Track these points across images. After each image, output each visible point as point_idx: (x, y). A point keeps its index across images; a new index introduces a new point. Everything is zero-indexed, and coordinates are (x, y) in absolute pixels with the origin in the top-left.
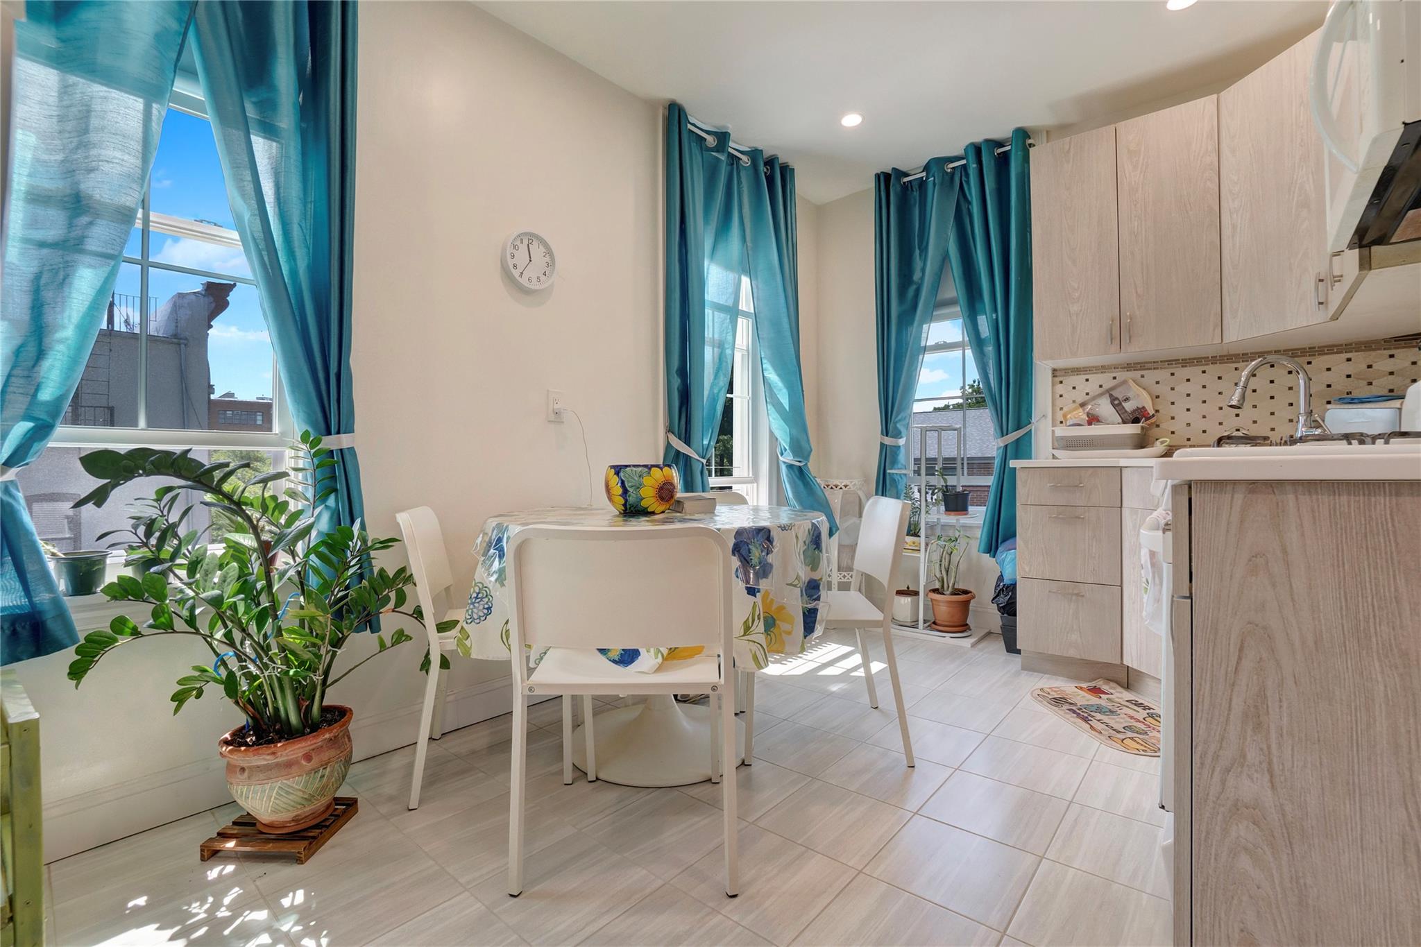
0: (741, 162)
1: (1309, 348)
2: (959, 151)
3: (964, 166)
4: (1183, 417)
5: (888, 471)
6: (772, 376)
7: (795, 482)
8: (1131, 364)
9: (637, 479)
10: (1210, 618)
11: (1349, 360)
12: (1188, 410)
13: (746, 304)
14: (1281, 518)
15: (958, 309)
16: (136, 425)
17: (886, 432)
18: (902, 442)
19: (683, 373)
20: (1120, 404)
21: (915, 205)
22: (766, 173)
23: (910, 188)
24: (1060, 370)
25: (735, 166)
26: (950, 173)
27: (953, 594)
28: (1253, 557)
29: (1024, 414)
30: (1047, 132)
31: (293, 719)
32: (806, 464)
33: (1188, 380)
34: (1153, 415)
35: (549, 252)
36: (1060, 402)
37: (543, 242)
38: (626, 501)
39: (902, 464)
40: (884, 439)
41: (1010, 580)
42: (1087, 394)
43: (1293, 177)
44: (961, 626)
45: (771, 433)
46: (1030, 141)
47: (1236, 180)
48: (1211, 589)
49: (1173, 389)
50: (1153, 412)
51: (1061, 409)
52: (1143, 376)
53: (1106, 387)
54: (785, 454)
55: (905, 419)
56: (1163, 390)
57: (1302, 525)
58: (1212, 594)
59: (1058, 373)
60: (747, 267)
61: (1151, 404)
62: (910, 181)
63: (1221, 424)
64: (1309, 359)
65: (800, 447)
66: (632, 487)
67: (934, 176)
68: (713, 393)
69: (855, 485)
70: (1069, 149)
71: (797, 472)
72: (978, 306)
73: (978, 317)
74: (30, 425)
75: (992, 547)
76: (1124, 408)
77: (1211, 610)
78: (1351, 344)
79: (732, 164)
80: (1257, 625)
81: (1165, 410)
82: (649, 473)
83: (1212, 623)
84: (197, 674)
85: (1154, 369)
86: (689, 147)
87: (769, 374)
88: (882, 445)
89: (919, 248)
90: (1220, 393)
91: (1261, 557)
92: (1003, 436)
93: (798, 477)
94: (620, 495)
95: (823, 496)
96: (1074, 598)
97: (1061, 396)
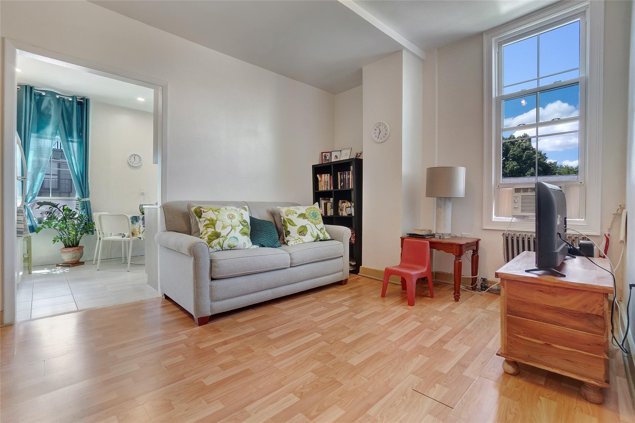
16: (50, 196)
31: (71, 245)
37: (138, 156)
74: (32, 197)
84: (56, 237)
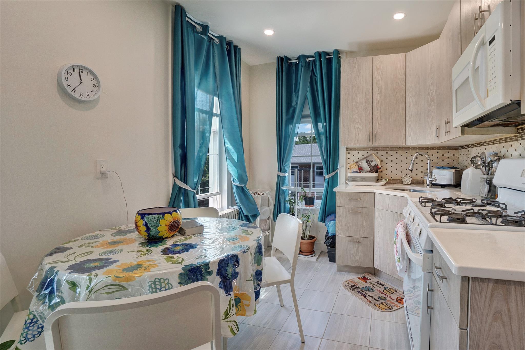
0: (214, 41)
1: (427, 147)
2: (312, 53)
3: (314, 60)
4: (390, 169)
5: (282, 188)
6: (229, 146)
7: (240, 194)
8: (373, 148)
9: (155, 222)
10: (476, 340)
11: (438, 152)
12: (392, 166)
13: (216, 110)
14: (508, 296)
15: (311, 119)
17: (280, 170)
18: (287, 175)
19: (183, 147)
20: (370, 163)
21: (293, 73)
22: (227, 49)
23: (291, 66)
24: (349, 148)
25: (211, 43)
26: (309, 62)
27: (308, 239)
28: (496, 313)
29: (335, 165)
30: (346, 53)
32: (245, 185)
33: (392, 156)
34: (381, 168)
35: (95, 77)
36: (348, 161)
37: (90, 72)
38: (149, 234)
39: (287, 184)
40: (279, 173)
41: (331, 234)
42: (358, 158)
43: (429, 90)
44: (311, 252)
45: (228, 172)
46: (340, 55)
47: (411, 86)
48: (477, 327)
49: (387, 158)
50: (381, 167)
51: (349, 163)
52: (377, 153)
53: (365, 156)
54: (235, 181)
55: (288, 165)
56: (384, 158)
57: (517, 300)
58: (477, 329)
59: (348, 149)
60: (216, 93)
61: (380, 164)
62: (291, 63)
63: (402, 172)
64: (427, 151)
65: (242, 178)
66: (152, 226)
67: (302, 62)
68: (199, 155)
69: (267, 193)
70: (356, 62)
71: (241, 190)
72: (318, 119)
73: (318, 124)
75: (323, 219)
76: (371, 164)
77: (477, 336)
78: (438, 147)
79: (210, 42)
80: (496, 344)
81: (385, 166)
82: (163, 218)
83: (477, 342)
85: (381, 150)
86: (187, 31)
87: (228, 145)
88: (278, 176)
89: (295, 92)
90: (401, 161)
91: (499, 313)
92: (328, 174)
93: (241, 192)
94: (145, 231)
95: (253, 201)
96: (357, 243)
97: (349, 158)
